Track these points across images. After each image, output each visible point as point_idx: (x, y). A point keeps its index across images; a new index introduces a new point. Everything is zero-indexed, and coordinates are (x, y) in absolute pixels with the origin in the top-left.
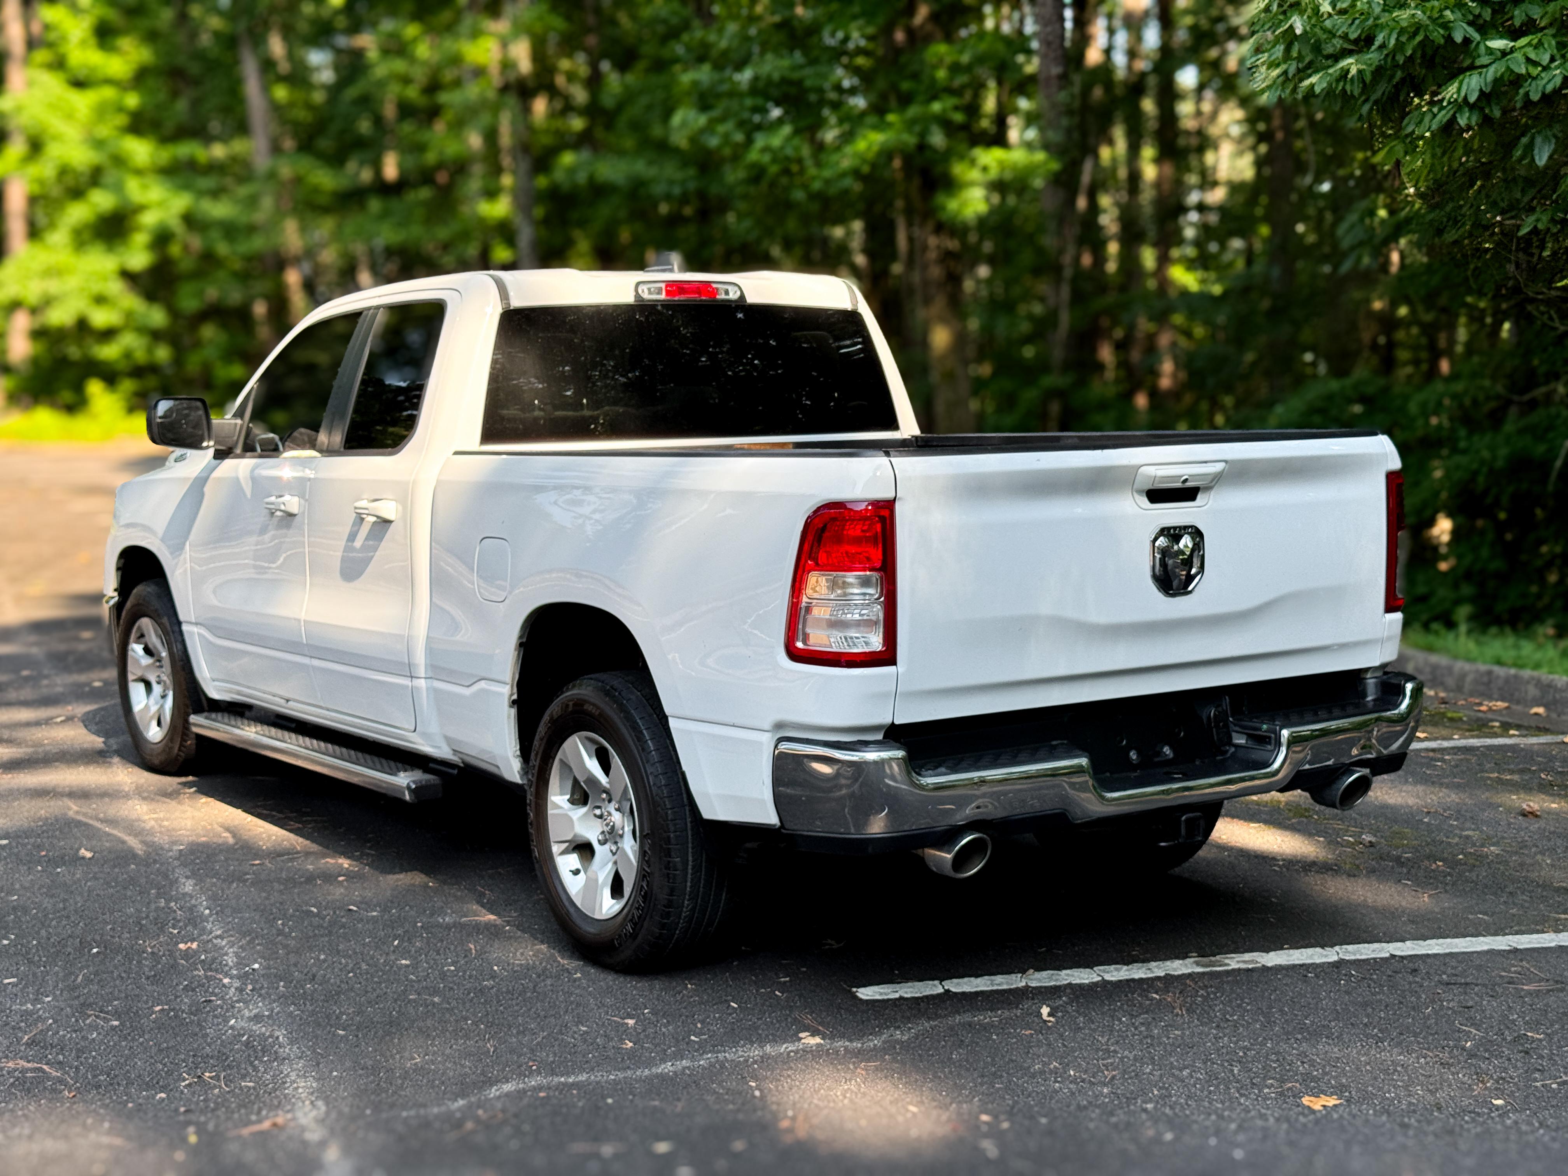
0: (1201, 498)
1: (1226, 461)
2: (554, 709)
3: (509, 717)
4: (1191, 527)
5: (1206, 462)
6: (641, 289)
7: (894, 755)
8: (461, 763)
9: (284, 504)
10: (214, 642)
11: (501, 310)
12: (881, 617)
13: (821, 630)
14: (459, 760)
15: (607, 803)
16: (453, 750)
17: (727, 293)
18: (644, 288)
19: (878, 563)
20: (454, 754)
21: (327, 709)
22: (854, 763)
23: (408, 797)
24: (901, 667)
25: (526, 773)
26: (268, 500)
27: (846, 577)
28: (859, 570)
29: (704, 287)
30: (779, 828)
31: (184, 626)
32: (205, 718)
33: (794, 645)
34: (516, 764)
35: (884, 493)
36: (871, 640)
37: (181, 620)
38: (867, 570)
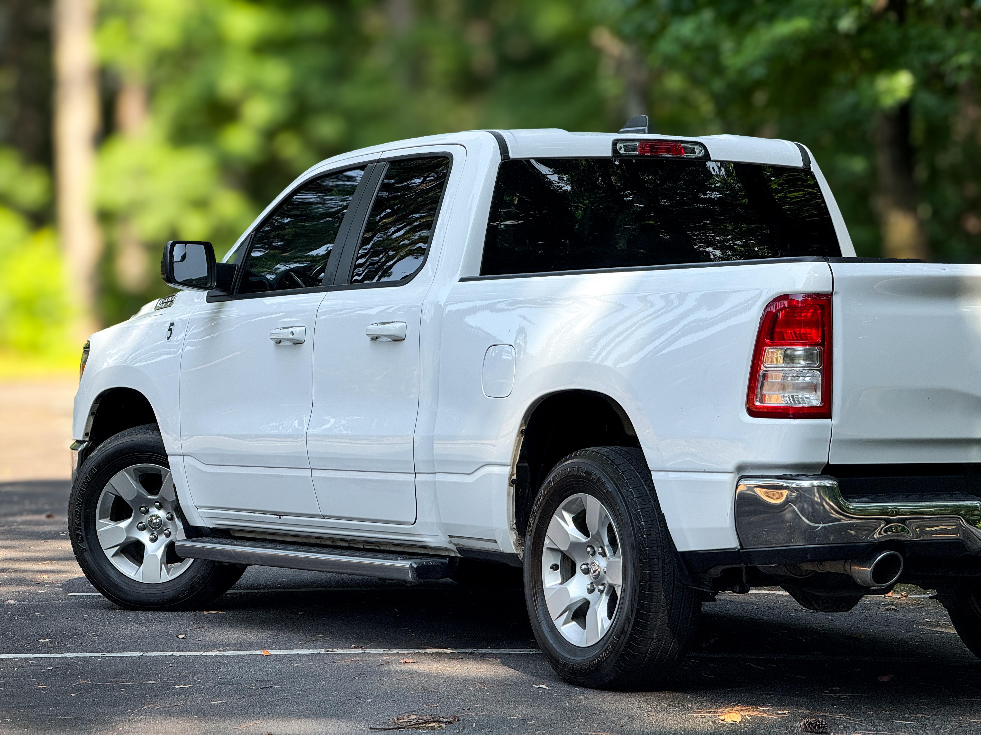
2: (552, 478)
3: (509, 494)
6: (618, 145)
7: (828, 483)
8: (454, 552)
9: (292, 333)
10: (204, 470)
11: (500, 160)
12: (820, 382)
13: (775, 391)
14: (454, 548)
15: (592, 555)
16: (450, 536)
17: (693, 151)
18: (622, 145)
19: (820, 340)
20: (450, 542)
21: (324, 517)
22: (797, 489)
23: (410, 576)
24: (835, 420)
25: (520, 544)
26: (274, 331)
27: (794, 350)
28: (804, 345)
29: (673, 146)
30: (739, 550)
31: (170, 459)
32: (192, 541)
33: (753, 404)
34: (513, 537)
35: (824, 287)
36: (812, 398)
37: (167, 453)
38: (809, 345)
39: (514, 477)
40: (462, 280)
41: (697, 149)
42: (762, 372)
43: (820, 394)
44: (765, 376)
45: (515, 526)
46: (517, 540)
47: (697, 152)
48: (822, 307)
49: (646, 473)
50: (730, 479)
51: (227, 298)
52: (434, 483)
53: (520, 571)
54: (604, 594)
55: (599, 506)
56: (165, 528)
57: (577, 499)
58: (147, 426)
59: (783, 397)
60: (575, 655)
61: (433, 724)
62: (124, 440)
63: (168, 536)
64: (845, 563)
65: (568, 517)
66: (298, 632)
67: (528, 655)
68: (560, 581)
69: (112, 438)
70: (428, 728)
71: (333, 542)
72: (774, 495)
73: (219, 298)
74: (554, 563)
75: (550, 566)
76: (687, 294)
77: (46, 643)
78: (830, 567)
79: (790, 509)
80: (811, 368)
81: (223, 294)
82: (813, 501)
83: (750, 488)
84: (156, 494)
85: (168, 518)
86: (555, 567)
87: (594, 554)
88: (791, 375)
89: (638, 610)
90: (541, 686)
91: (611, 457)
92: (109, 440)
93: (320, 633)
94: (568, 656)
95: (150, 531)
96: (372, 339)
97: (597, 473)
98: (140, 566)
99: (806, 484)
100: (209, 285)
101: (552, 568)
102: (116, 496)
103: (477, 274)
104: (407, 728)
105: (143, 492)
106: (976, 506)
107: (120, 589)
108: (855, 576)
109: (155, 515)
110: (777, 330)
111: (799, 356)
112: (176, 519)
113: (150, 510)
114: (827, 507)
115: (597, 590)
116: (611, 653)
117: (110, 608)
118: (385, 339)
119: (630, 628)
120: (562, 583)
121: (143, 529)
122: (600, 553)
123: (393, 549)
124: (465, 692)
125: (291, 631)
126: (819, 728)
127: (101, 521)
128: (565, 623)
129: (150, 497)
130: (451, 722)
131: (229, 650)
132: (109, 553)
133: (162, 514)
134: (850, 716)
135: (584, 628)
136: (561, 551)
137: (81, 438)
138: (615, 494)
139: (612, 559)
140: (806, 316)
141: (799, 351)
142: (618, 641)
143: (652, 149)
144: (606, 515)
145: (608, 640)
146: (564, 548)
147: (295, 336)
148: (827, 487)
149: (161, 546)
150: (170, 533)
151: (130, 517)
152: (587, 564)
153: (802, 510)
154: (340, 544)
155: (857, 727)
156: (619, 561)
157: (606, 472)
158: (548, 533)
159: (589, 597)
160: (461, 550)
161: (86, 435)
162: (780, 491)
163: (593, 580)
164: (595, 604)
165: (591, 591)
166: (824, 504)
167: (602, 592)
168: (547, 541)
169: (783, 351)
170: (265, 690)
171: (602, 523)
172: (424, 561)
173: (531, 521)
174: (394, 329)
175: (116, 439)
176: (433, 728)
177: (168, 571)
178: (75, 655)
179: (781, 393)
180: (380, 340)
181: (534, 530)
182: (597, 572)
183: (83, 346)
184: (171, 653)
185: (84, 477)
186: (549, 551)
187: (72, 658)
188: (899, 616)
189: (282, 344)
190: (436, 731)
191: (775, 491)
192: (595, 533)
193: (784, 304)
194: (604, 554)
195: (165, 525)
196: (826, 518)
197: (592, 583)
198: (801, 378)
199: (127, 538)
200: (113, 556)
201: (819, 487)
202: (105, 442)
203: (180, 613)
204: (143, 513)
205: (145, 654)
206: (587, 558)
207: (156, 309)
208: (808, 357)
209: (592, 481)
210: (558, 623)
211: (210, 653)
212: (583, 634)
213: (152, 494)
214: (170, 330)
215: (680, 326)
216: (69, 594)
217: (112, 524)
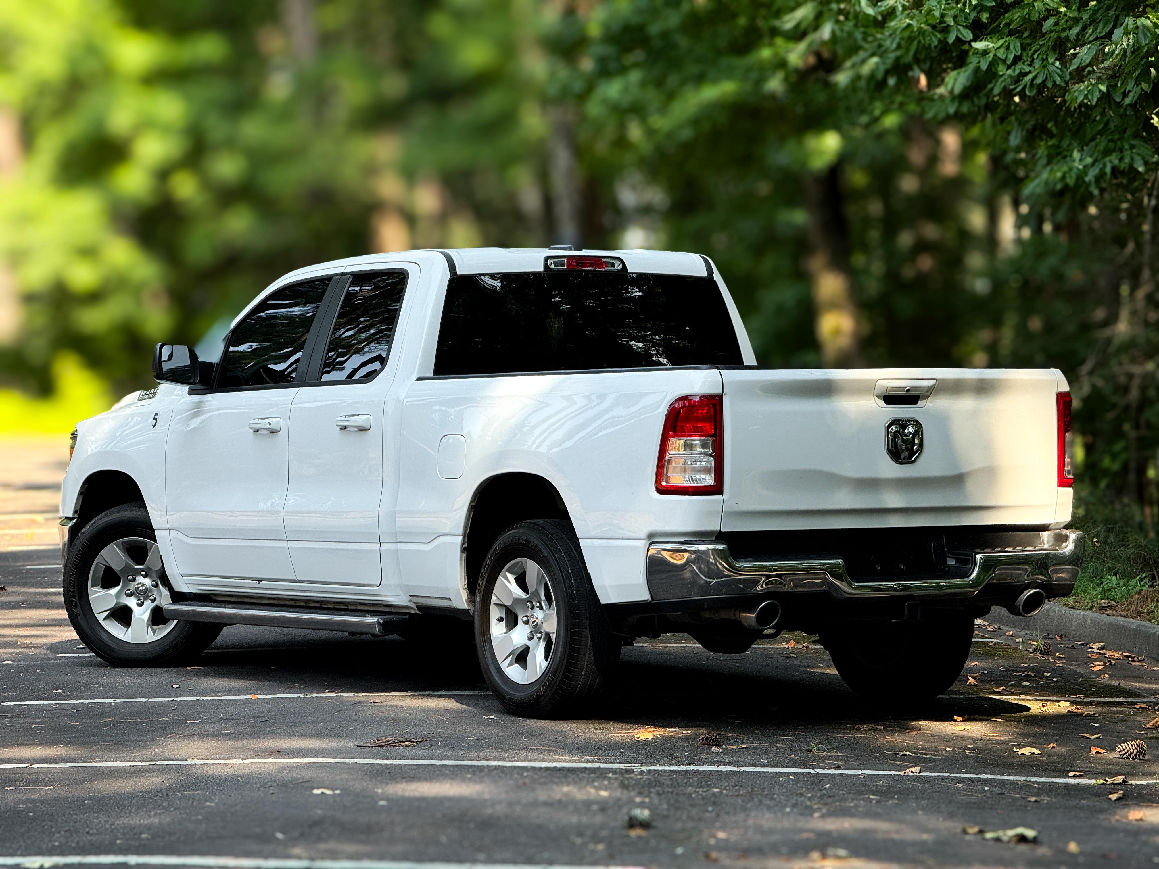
0: (921, 403)
1: (936, 380)
2: (497, 546)
3: (461, 560)
4: (914, 421)
5: (922, 379)
6: (549, 262)
7: (720, 547)
8: (414, 609)
9: (270, 423)
10: (191, 543)
11: (449, 277)
12: (713, 465)
13: (677, 473)
14: (414, 606)
15: (532, 609)
16: (411, 596)
17: (613, 265)
18: (552, 261)
19: (713, 432)
20: (410, 601)
21: (299, 581)
22: (695, 552)
23: (377, 630)
24: (726, 496)
25: (471, 600)
26: (252, 422)
27: (692, 440)
28: (700, 436)
29: (596, 261)
30: (650, 602)
31: (157, 533)
32: (179, 605)
33: (661, 483)
34: (464, 595)
35: (716, 390)
36: (707, 478)
37: (154, 527)
38: (705, 436)
39: (466, 545)
40: (419, 379)
41: (616, 263)
42: (667, 458)
43: (713, 475)
44: (670, 461)
45: (466, 586)
46: (468, 598)
47: (616, 265)
48: (714, 406)
49: (575, 541)
50: (643, 544)
51: (207, 391)
52: (397, 551)
53: (471, 624)
54: (541, 640)
55: (537, 569)
56: (150, 594)
57: (518, 563)
58: (134, 504)
59: (684, 478)
60: (518, 691)
61: (407, 743)
62: (113, 516)
63: (153, 601)
64: (735, 611)
65: (511, 577)
66: (275, 681)
67: (477, 696)
68: (505, 631)
69: (102, 514)
70: (403, 746)
71: (306, 603)
72: (676, 556)
73: (200, 391)
74: (500, 616)
75: (497, 618)
76: (606, 395)
77: (60, 693)
78: (725, 615)
79: (689, 569)
80: (706, 454)
81: (202, 387)
82: (708, 562)
83: (659, 552)
84: (142, 564)
85: (153, 585)
86: (500, 620)
87: (533, 608)
88: (690, 460)
89: (569, 653)
90: (491, 717)
91: (547, 527)
92: (99, 517)
93: (295, 682)
94: (512, 693)
95: (136, 597)
96: (341, 429)
97: (535, 541)
98: (128, 629)
99: (702, 547)
100: (192, 381)
101: (498, 620)
102: (106, 566)
103: (431, 374)
104: (386, 746)
105: (131, 563)
106: (839, 564)
107: (111, 649)
108: (743, 621)
109: (141, 583)
110: (679, 424)
111: (696, 445)
112: (161, 586)
113: (137, 578)
114: (720, 566)
115: (535, 638)
116: (547, 688)
117: (101, 666)
118: (353, 429)
119: (563, 668)
120: (506, 633)
121: (130, 595)
122: (537, 607)
123: (360, 608)
124: (428, 722)
125: (269, 681)
126: (714, 741)
127: (92, 589)
128: (509, 665)
129: (137, 567)
130: (420, 742)
131: (221, 696)
132: (100, 617)
133: (148, 582)
134: (740, 733)
135: (525, 668)
136: (505, 606)
137: (71, 515)
138: (549, 557)
139: (547, 612)
140: (702, 413)
141: (697, 441)
142: (553, 679)
143: (578, 264)
144: (543, 576)
145: (545, 678)
146: (508, 603)
147: (272, 426)
148: (720, 550)
149: (147, 610)
150: (155, 599)
151: (119, 584)
152: (527, 616)
153: (699, 569)
154: (312, 605)
155: (744, 741)
156: (554, 613)
157: (542, 540)
158: (495, 591)
159: (529, 643)
160: (420, 607)
161: (76, 512)
162: (681, 554)
163: (533, 629)
164: (534, 649)
165: (531, 638)
166: (718, 564)
167: (539, 639)
168: (494, 598)
169: (682, 442)
170: (262, 723)
171: (539, 582)
172: (389, 617)
173: (480, 581)
174: (360, 421)
175: (106, 515)
176: (407, 746)
177: (154, 631)
178: (90, 701)
179: (683, 475)
180: (348, 429)
181: (483, 589)
182: (536, 623)
183: (71, 432)
184: (172, 699)
185: (78, 549)
186: (495, 606)
187: (89, 703)
188: (797, 662)
189: (260, 432)
190: (410, 748)
191: (678, 554)
192: (534, 590)
193: (684, 403)
194: (541, 608)
195: (151, 591)
196: (720, 575)
197: (531, 632)
198: (698, 463)
199: (116, 604)
200: (104, 619)
201: (713, 550)
202: (96, 519)
203: (165, 669)
204: (130, 581)
205: (150, 700)
206: (528, 611)
207: (139, 400)
208: (704, 445)
209: (531, 547)
210: (504, 666)
211: (205, 698)
212: (525, 673)
213: (138, 564)
214: (155, 419)
215: (601, 421)
216: (58, 655)
217: (103, 592)
